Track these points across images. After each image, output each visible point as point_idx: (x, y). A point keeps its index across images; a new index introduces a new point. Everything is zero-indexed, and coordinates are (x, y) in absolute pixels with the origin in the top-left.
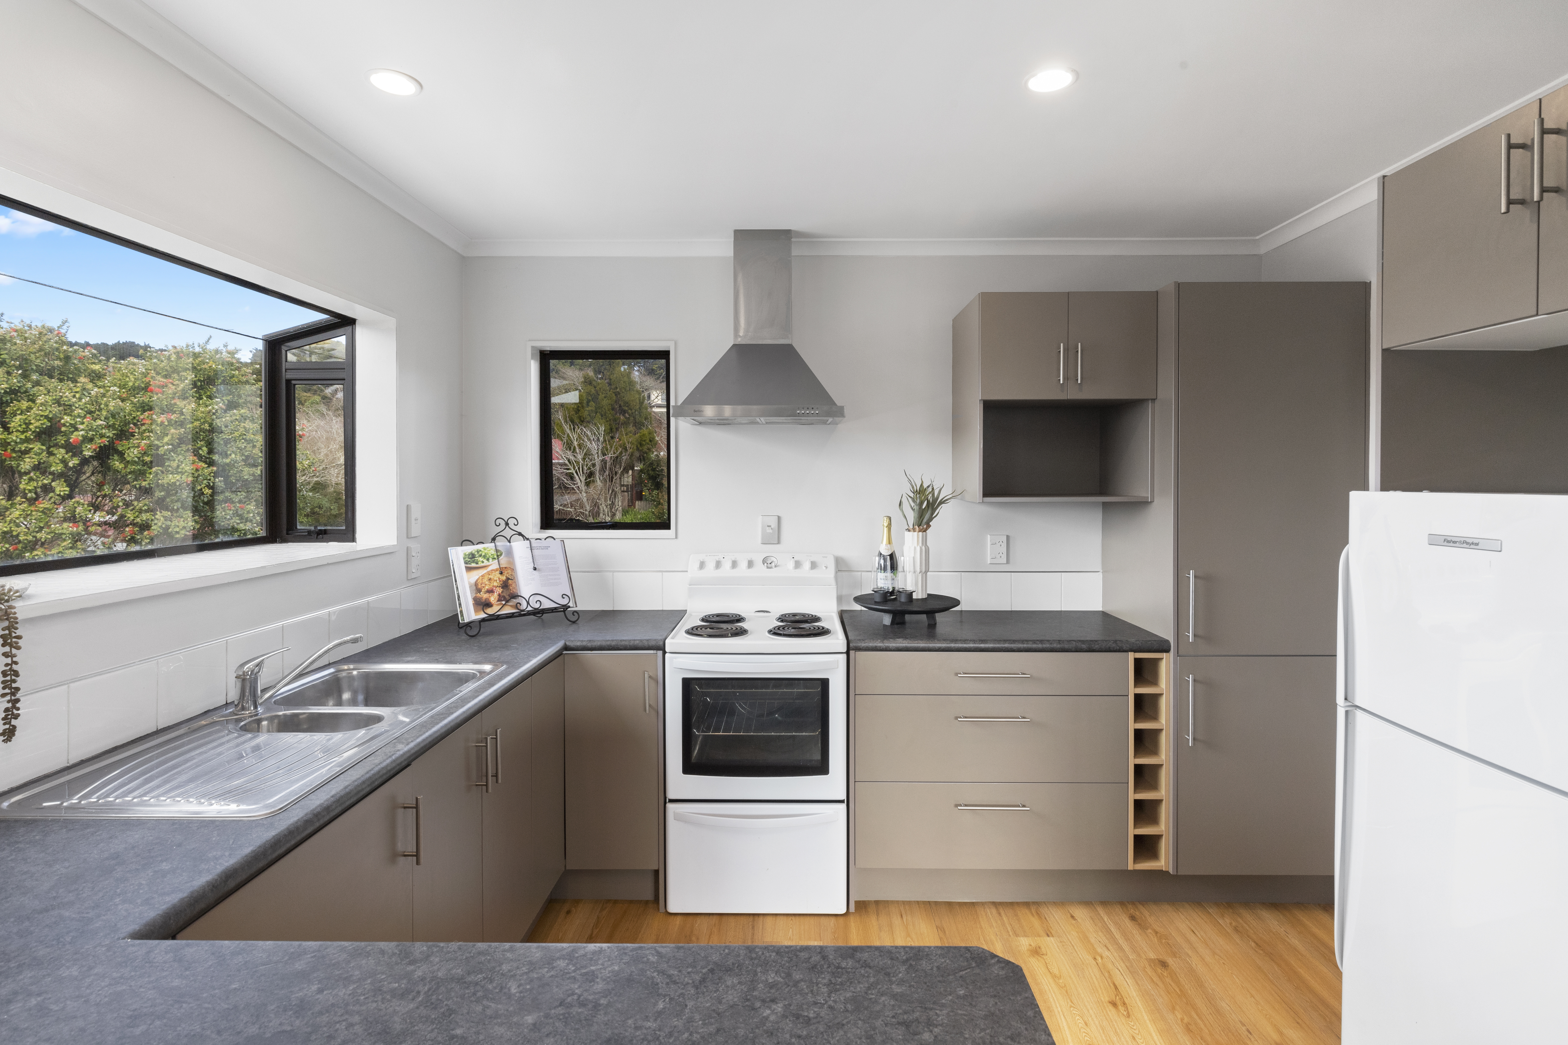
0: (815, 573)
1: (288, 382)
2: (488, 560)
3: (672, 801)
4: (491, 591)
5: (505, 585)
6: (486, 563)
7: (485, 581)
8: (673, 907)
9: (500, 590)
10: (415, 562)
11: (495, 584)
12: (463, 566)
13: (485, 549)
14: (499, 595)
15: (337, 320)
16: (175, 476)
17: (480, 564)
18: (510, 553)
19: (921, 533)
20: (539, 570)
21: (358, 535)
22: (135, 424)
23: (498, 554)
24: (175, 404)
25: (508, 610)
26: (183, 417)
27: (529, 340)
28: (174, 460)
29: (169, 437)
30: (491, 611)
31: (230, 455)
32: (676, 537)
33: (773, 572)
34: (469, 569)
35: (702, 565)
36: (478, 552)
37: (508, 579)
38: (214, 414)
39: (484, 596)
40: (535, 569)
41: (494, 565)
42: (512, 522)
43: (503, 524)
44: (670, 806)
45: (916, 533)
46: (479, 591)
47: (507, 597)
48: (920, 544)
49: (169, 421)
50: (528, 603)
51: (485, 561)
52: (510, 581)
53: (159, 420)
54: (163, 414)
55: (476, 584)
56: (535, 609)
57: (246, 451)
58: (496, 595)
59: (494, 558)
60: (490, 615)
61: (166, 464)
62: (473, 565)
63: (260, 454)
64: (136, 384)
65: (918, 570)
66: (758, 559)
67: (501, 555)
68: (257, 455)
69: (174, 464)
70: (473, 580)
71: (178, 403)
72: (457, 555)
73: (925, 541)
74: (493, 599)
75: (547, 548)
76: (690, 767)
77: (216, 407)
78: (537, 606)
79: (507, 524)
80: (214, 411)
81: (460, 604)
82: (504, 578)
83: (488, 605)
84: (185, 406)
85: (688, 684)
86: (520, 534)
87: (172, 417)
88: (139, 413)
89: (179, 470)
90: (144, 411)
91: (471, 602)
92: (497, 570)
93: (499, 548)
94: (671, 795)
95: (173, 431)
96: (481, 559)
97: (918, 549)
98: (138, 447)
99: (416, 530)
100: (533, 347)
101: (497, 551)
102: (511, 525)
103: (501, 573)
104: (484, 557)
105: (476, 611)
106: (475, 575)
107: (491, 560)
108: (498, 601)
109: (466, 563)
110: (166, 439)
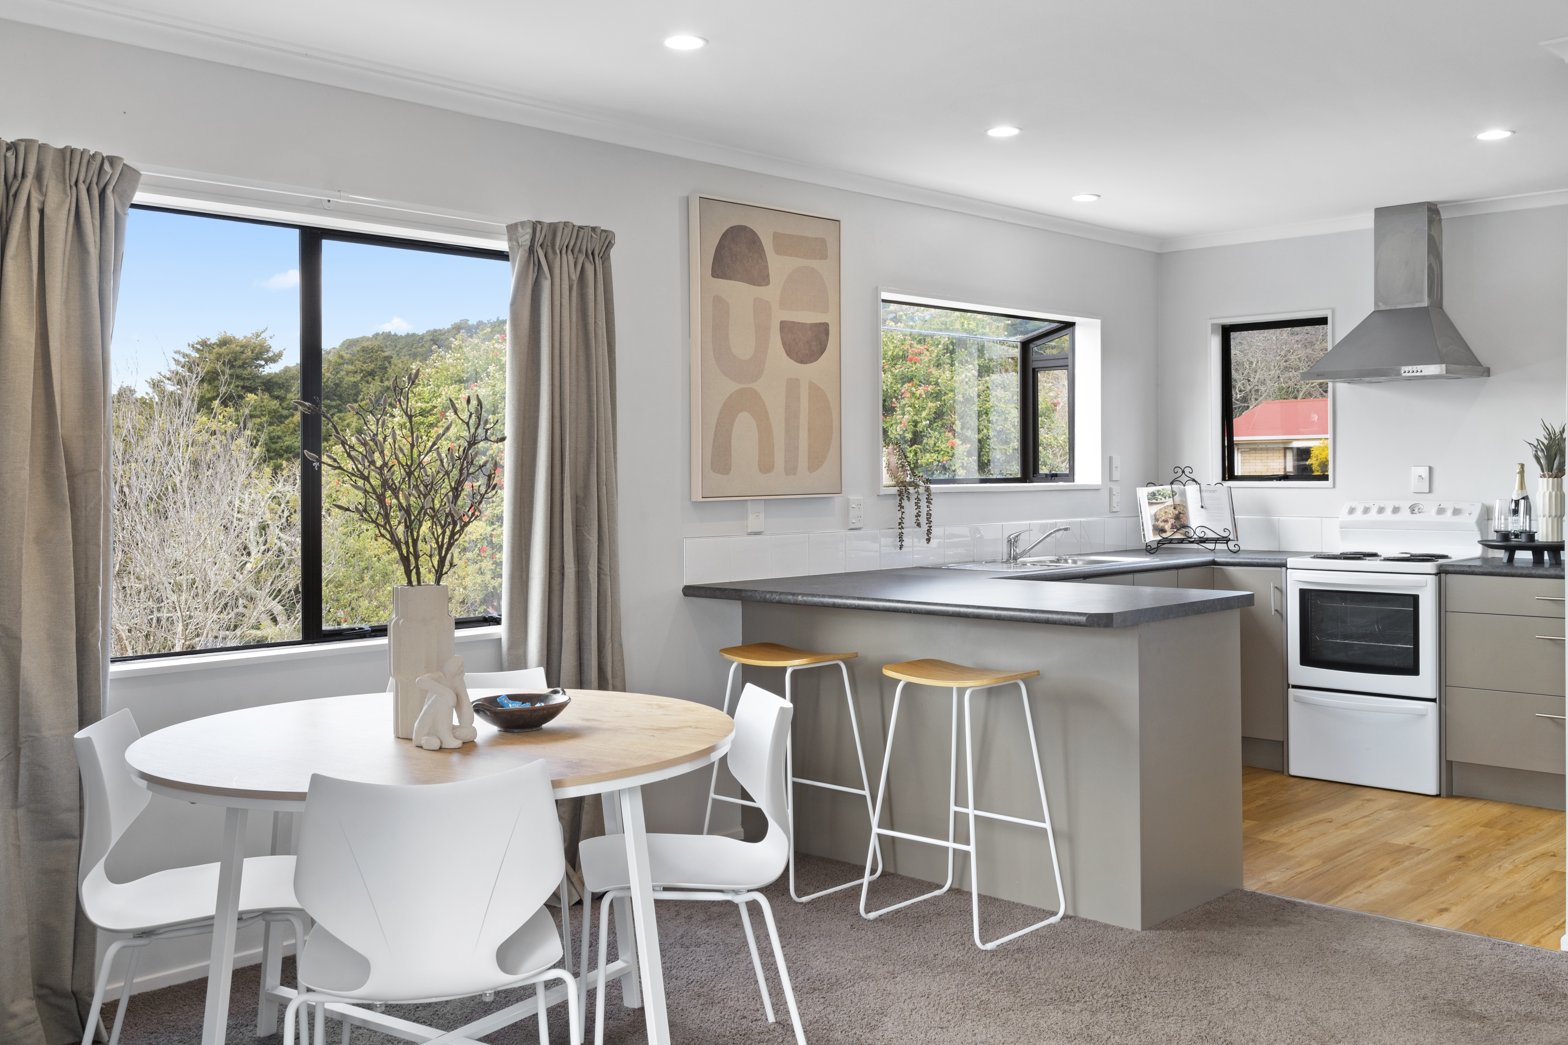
0: (1457, 519)
1: (1034, 369)
2: (1165, 498)
3: (1294, 687)
4: (1166, 521)
5: (1177, 517)
6: (1163, 500)
7: (1162, 513)
8: (1293, 771)
9: (1173, 521)
10: (1115, 499)
11: (1170, 516)
12: (1147, 501)
13: (1163, 489)
14: (1172, 524)
15: (1062, 325)
16: (933, 455)
17: (1159, 501)
18: (1183, 494)
19: (1551, 479)
20: (1206, 508)
21: (1076, 477)
22: (897, 398)
23: (1174, 494)
24: (931, 373)
25: (1178, 536)
26: (938, 388)
27: (1210, 319)
28: (931, 437)
29: (927, 411)
30: (1165, 535)
31: (983, 430)
32: (1334, 486)
33: (1417, 517)
34: (1151, 504)
35: (1352, 511)
36: (1158, 491)
37: (1180, 513)
38: (967, 383)
39: (1161, 524)
40: (1202, 507)
41: (1170, 502)
42: (1187, 471)
43: (1180, 472)
44: (1291, 690)
45: (1546, 479)
46: (1157, 520)
47: (1178, 527)
48: (1550, 490)
49: (926, 392)
50: (1195, 532)
51: (1163, 498)
52: (1181, 515)
53: (918, 393)
54: (920, 386)
55: (1155, 515)
56: (1200, 538)
57: (998, 425)
58: (1169, 524)
59: (1170, 497)
60: (1164, 538)
61: (925, 441)
62: (1154, 501)
63: (1012, 429)
64: (895, 353)
65: (1554, 514)
66: (1405, 506)
67: (1176, 494)
68: (1009, 430)
69: (931, 442)
70: (1153, 512)
71: (934, 372)
72: (1143, 493)
73: (1560, 487)
74: (1167, 527)
75: (1214, 491)
76: (1306, 660)
77: (969, 374)
78: (1202, 535)
79: (1183, 472)
80: (967, 380)
81: (1143, 529)
82: (1177, 512)
83: (1163, 531)
84: (940, 376)
85: (1304, 594)
86: (1194, 480)
87: (929, 389)
88: (899, 386)
89: (936, 449)
90: (903, 383)
91: (1151, 528)
92: (1171, 506)
93: (1174, 490)
94: (1292, 681)
95: (930, 404)
96: (1160, 497)
97: (1547, 494)
98: (901, 423)
99: (1116, 475)
100: (1213, 325)
101: (1173, 491)
102: (1187, 472)
103: (1175, 508)
104: (1163, 495)
105: (1154, 534)
106: (1155, 509)
107: (1167, 498)
108: (1171, 528)
109: (1149, 499)
110: (924, 414)
